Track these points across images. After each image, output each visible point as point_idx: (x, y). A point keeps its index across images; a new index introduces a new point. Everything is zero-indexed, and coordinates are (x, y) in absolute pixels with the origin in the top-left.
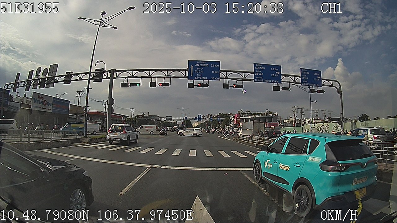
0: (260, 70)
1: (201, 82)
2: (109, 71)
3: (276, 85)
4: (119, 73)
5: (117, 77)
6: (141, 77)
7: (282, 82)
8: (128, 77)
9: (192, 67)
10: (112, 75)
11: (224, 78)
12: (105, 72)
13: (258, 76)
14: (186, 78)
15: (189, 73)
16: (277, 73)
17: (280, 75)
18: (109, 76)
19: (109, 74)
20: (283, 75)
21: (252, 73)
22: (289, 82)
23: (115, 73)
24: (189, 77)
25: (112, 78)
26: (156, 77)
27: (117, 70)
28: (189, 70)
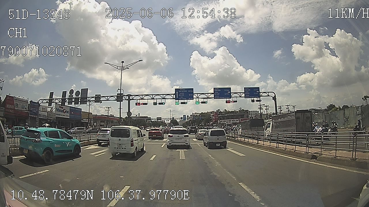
0: (217, 91)
1: (183, 101)
2: (127, 95)
3: (228, 99)
4: (133, 96)
5: (133, 99)
6: (148, 99)
7: (232, 97)
8: (139, 99)
9: (177, 92)
10: (129, 98)
11: (196, 98)
12: (124, 96)
13: (217, 95)
14: (174, 99)
15: (176, 96)
16: (228, 92)
17: (231, 93)
18: (127, 98)
19: (127, 97)
20: (232, 93)
21: (212, 93)
22: (237, 97)
23: (131, 97)
24: (176, 99)
25: (129, 100)
27: (132, 95)
28: (175, 94)
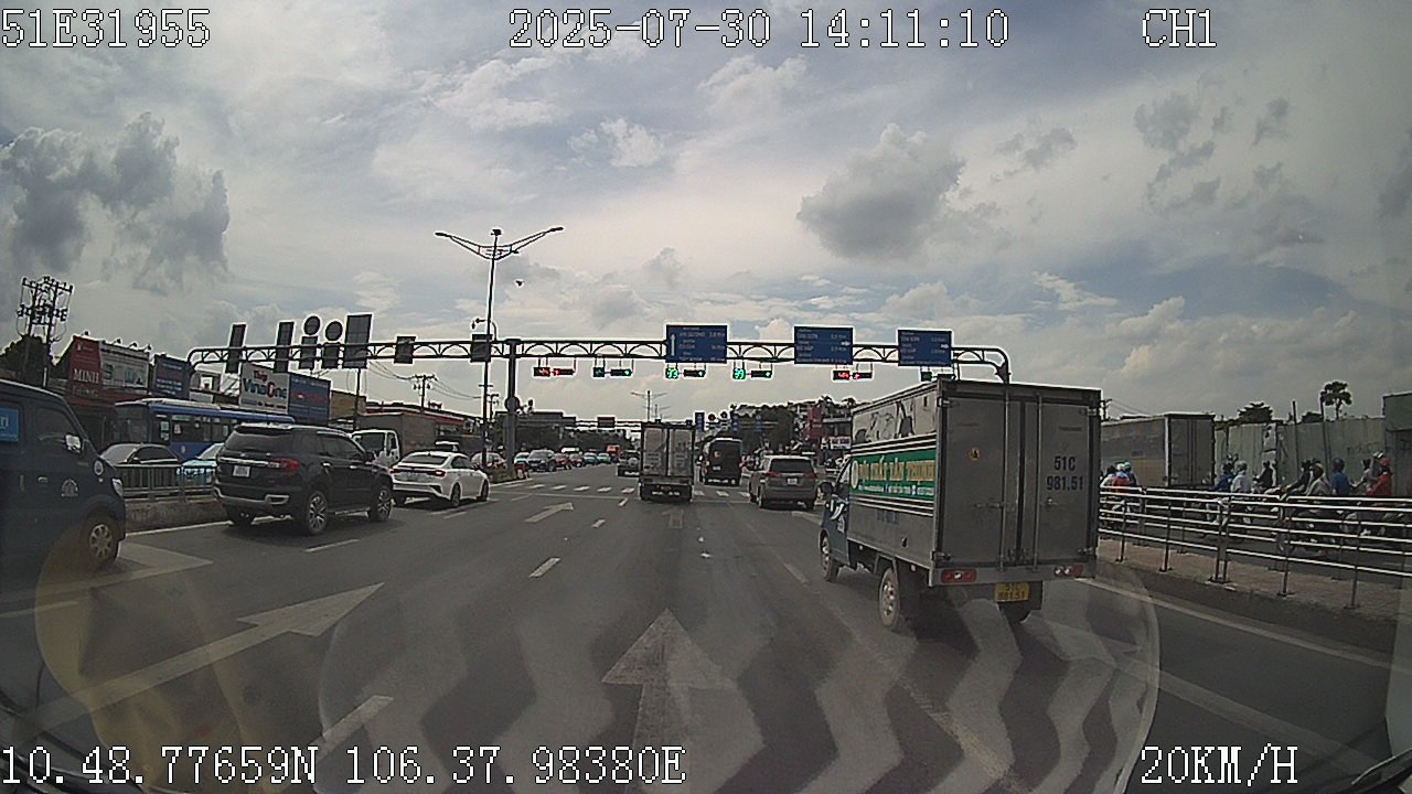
0: (807, 339)
1: (690, 366)
2: (507, 342)
3: (841, 368)
4: (527, 346)
5: (525, 355)
6: (575, 356)
7: (856, 360)
8: (547, 356)
9: (673, 337)
10: (513, 350)
11: (734, 358)
12: (496, 342)
13: (804, 351)
14: (664, 358)
15: (668, 350)
16: (843, 343)
17: (852, 346)
20: (856, 346)
21: (790, 345)
22: (872, 361)
23: (519, 348)
24: (668, 358)
25: (513, 357)
26: (604, 356)
27: (522, 339)
28: (667, 343)
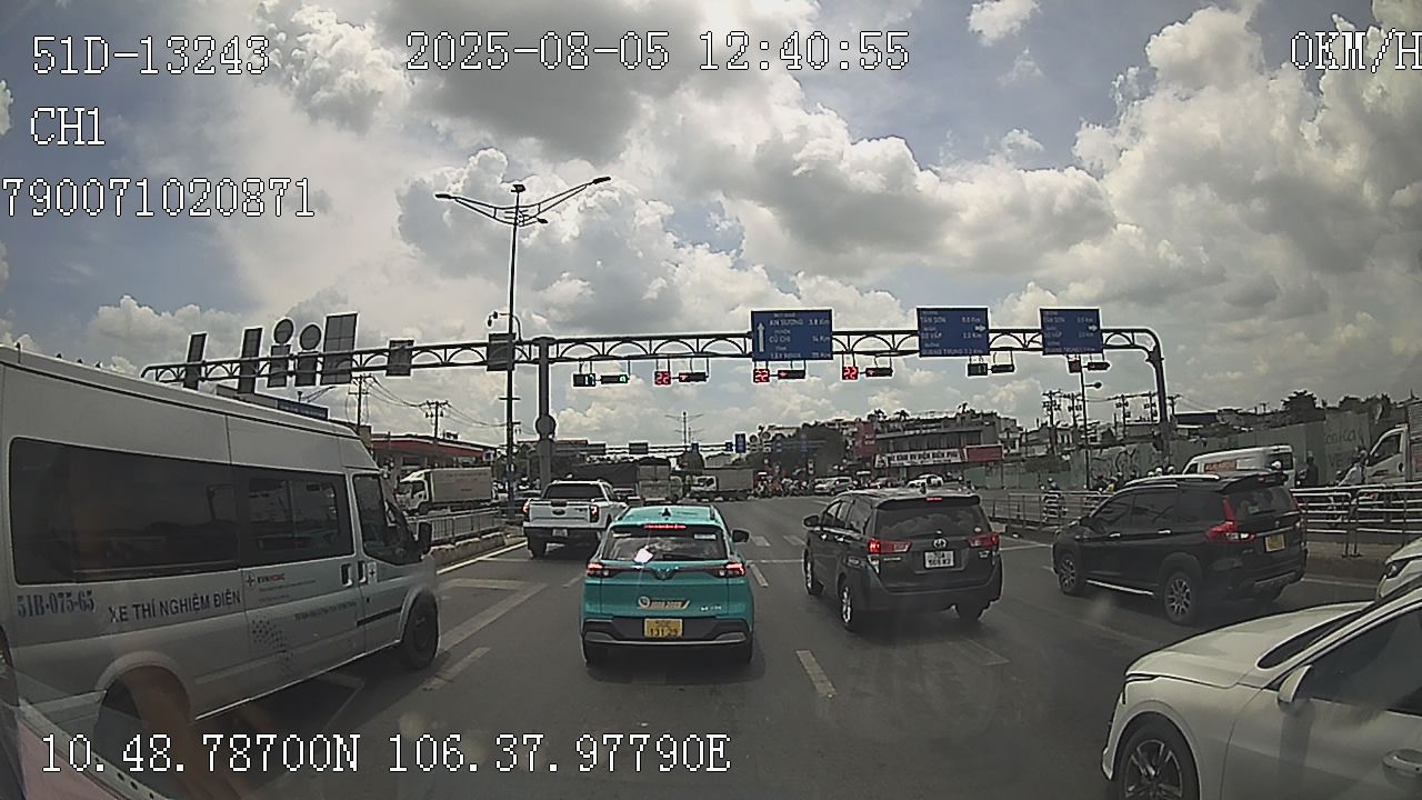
0: (932, 324)
1: (785, 366)
2: (535, 342)
3: (976, 360)
4: (563, 346)
5: (560, 359)
6: (629, 358)
7: (993, 349)
8: (590, 359)
9: (761, 327)
10: (544, 352)
11: (842, 353)
12: (521, 343)
13: (929, 341)
14: (749, 356)
15: (755, 345)
16: (977, 328)
17: (987, 331)
18: (535, 356)
19: (535, 348)
20: (993, 331)
21: (912, 333)
22: (1011, 349)
23: (552, 348)
24: (756, 356)
25: (544, 363)
26: (669, 357)
27: (557, 338)
28: (752, 335)
